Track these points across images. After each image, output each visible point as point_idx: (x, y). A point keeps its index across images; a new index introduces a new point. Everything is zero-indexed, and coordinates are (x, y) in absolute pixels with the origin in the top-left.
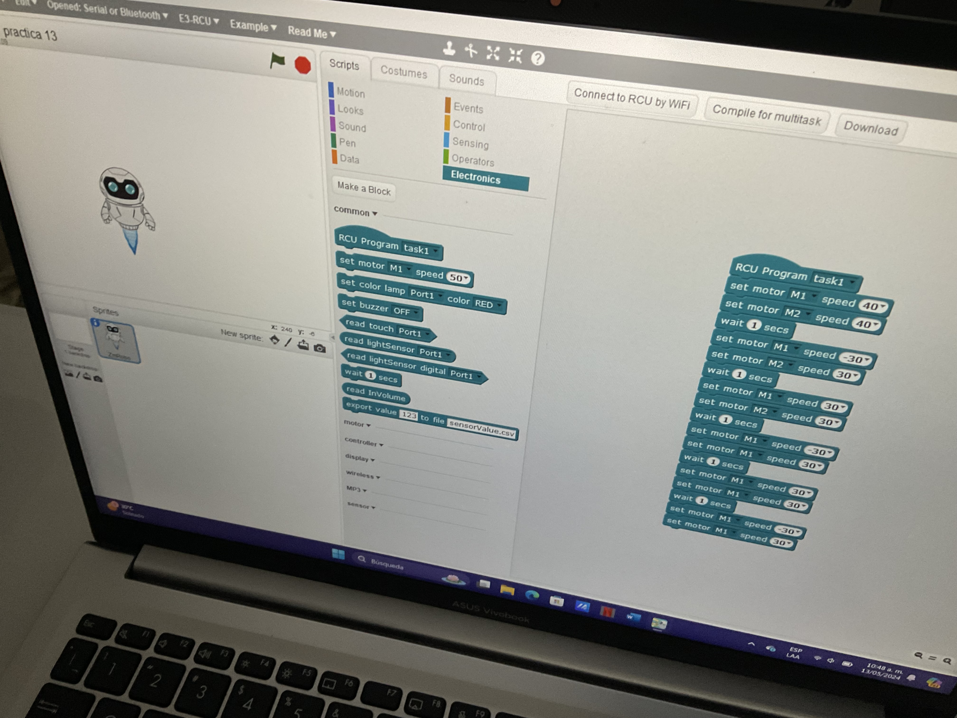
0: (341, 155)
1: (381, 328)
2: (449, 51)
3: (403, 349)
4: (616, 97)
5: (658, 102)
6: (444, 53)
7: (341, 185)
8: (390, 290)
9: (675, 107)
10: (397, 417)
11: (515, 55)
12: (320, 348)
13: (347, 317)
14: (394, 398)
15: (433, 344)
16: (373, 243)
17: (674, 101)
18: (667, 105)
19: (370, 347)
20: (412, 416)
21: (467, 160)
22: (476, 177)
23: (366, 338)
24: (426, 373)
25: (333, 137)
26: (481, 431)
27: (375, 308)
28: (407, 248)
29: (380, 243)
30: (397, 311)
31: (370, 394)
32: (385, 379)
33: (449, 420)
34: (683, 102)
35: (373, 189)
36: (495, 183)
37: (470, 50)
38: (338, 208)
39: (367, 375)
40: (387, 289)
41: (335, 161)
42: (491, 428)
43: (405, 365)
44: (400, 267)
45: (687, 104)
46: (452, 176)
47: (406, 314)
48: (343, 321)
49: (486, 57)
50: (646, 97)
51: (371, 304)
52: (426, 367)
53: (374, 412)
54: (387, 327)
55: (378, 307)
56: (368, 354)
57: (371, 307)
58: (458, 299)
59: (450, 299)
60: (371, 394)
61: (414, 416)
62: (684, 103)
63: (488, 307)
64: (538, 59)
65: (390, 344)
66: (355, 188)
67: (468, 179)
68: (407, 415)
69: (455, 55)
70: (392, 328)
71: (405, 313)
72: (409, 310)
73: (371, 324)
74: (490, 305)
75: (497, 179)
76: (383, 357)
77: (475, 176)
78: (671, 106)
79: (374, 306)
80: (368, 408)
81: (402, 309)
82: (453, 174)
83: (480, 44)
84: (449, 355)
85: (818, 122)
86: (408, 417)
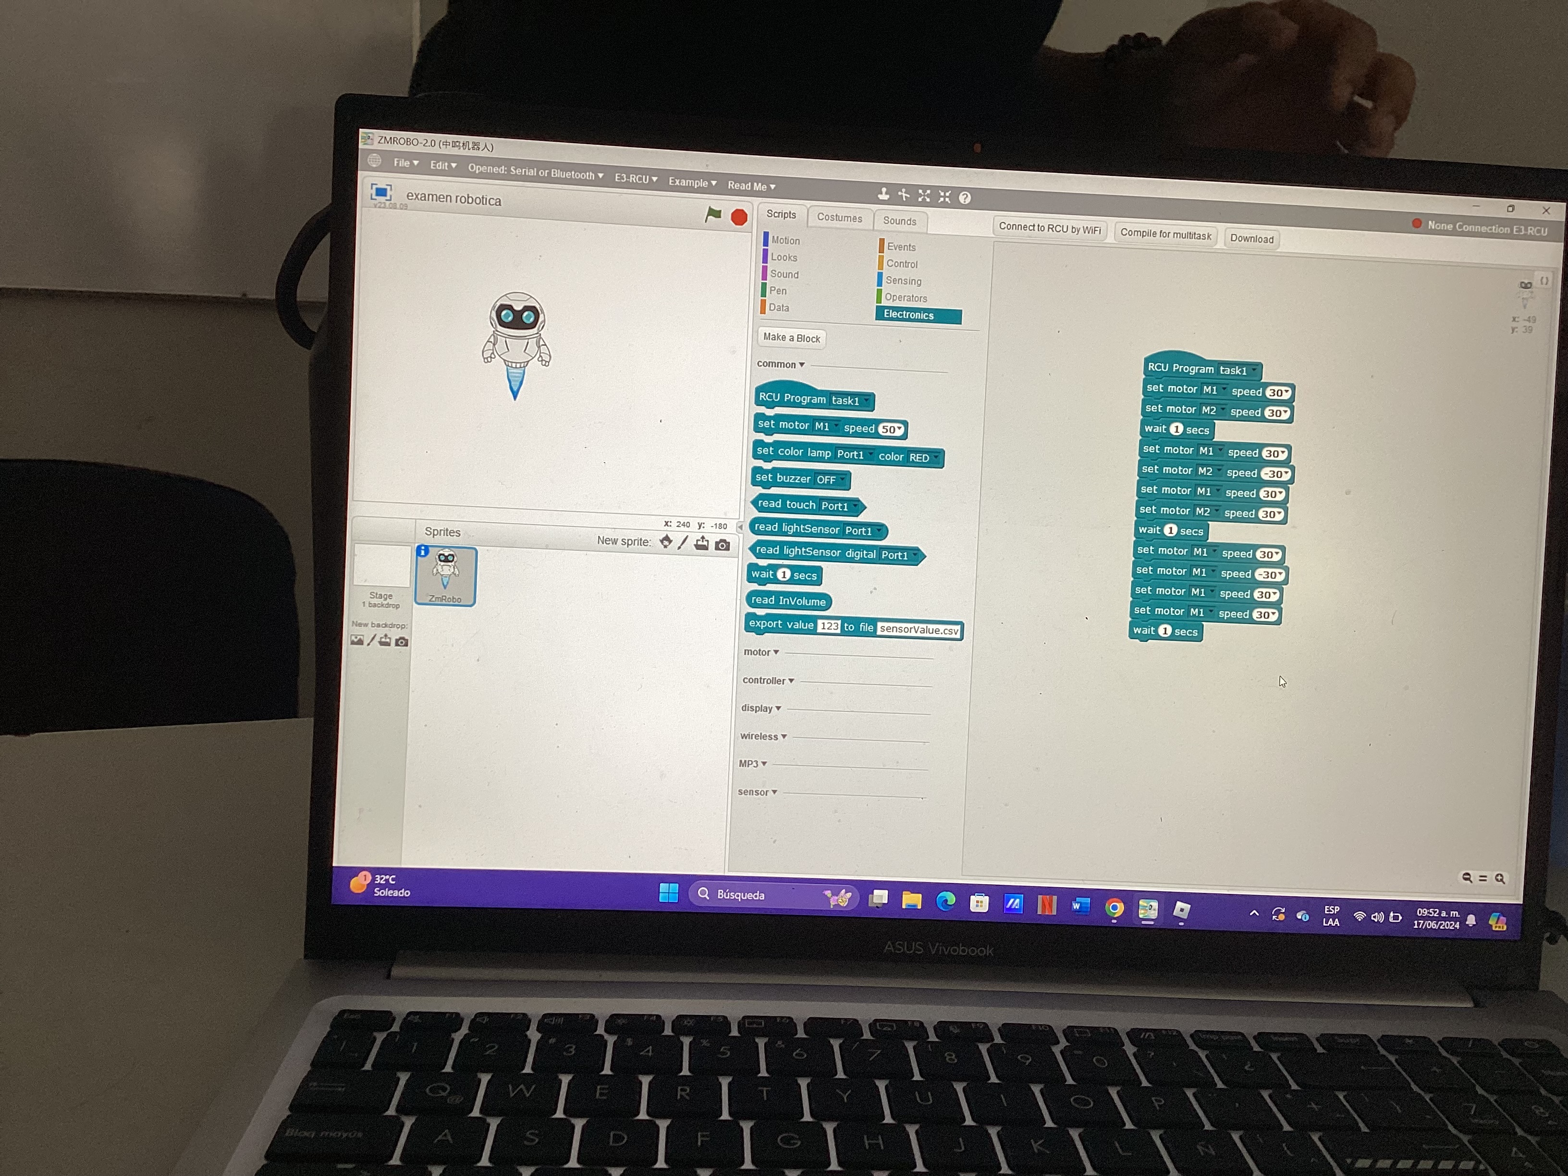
0: (770, 304)
1: (800, 506)
2: (884, 197)
3: (826, 530)
4: (1036, 228)
5: (1074, 230)
6: (879, 198)
7: (767, 337)
8: (815, 454)
9: (1089, 233)
10: (814, 632)
11: (945, 197)
12: (723, 545)
13: (761, 497)
14: (812, 602)
15: (862, 518)
16: (798, 399)
17: (1087, 227)
18: (1082, 230)
19: (786, 534)
20: (834, 626)
21: (900, 298)
22: (909, 315)
23: (780, 521)
24: (852, 560)
25: (764, 286)
26: (919, 634)
27: (795, 479)
28: (836, 401)
29: (806, 397)
30: (821, 480)
31: (781, 603)
32: (802, 576)
33: (880, 624)
34: (1095, 227)
35: (801, 338)
36: (929, 319)
37: (904, 194)
38: (761, 362)
39: (780, 575)
40: (811, 452)
41: (763, 311)
42: (931, 626)
43: (828, 553)
44: (827, 424)
45: (1098, 229)
46: (885, 316)
47: (831, 483)
48: (755, 502)
49: (918, 199)
50: (1063, 226)
51: (790, 475)
52: (852, 551)
53: (785, 630)
54: (808, 503)
55: (799, 477)
56: (782, 544)
57: (791, 478)
58: (891, 455)
59: (882, 457)
60: (783, 602)
61: (835, 627)
62: (1096, 229)
63: (924, 461)
64: (965, 199)
65: (810, 526)
66: (782, 338)
67: (901, 317)
68: (827, 626)
69: (889, 199)
70: (814, 504)
71: (830, 481)
72: (835, 477)
73: (788, 502)
74: (926, 458)
75: (930, 315)
76: (800, 545)
77: (908, 313)
78: (1085, 233)
79: (793, 477)
80: (777, 624)
81: (826, 477)
82: (886, 313)
83: (912, 189)
84: (880, 530)
85: (1208, 236)
86: (828, 629)
